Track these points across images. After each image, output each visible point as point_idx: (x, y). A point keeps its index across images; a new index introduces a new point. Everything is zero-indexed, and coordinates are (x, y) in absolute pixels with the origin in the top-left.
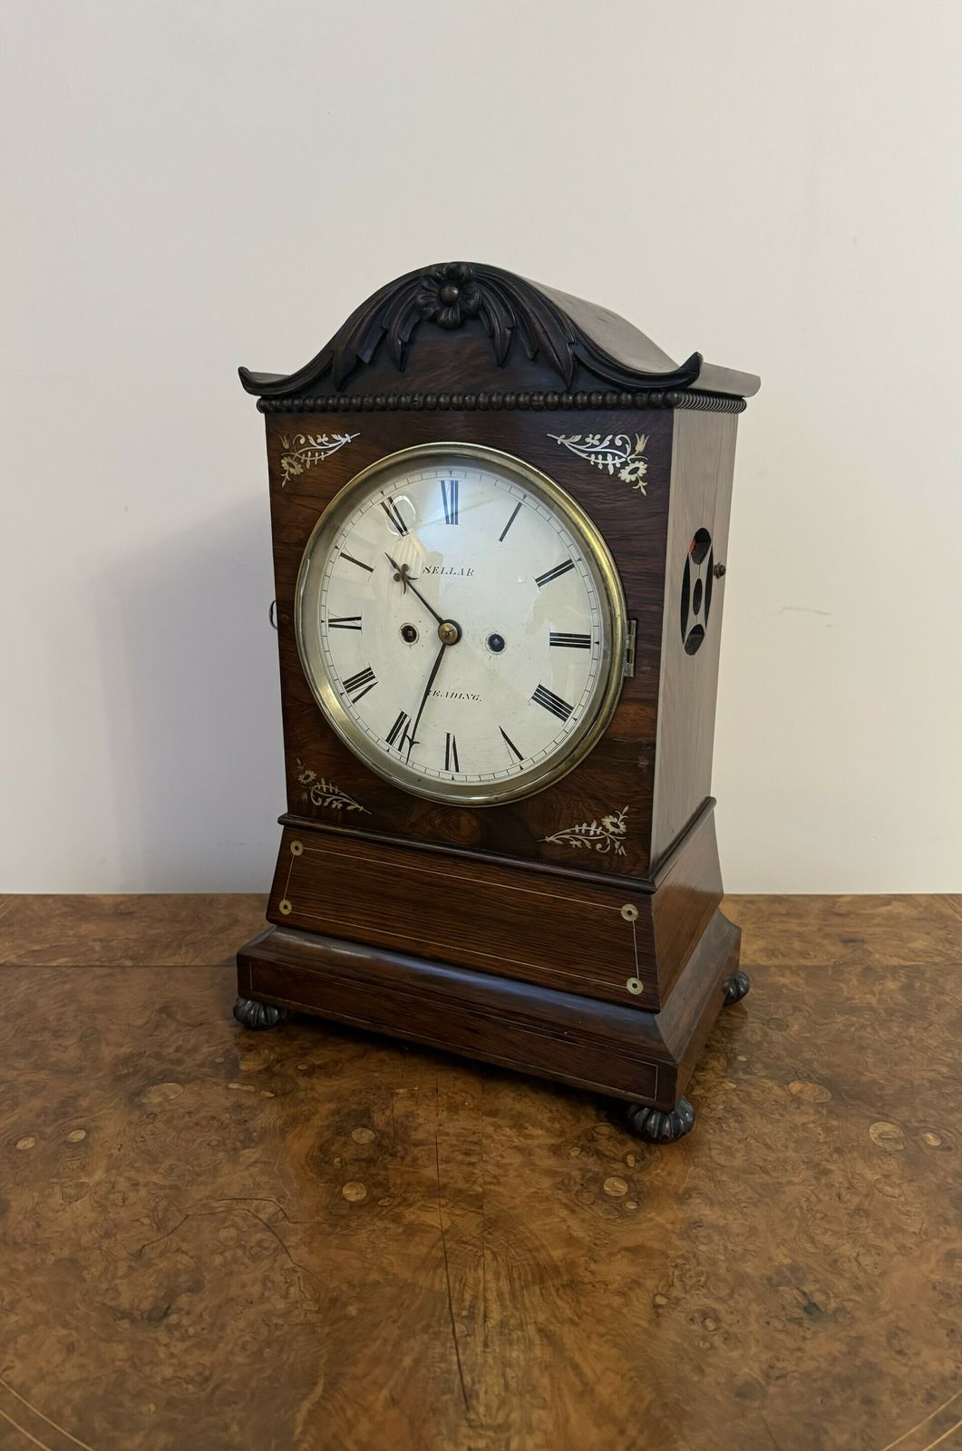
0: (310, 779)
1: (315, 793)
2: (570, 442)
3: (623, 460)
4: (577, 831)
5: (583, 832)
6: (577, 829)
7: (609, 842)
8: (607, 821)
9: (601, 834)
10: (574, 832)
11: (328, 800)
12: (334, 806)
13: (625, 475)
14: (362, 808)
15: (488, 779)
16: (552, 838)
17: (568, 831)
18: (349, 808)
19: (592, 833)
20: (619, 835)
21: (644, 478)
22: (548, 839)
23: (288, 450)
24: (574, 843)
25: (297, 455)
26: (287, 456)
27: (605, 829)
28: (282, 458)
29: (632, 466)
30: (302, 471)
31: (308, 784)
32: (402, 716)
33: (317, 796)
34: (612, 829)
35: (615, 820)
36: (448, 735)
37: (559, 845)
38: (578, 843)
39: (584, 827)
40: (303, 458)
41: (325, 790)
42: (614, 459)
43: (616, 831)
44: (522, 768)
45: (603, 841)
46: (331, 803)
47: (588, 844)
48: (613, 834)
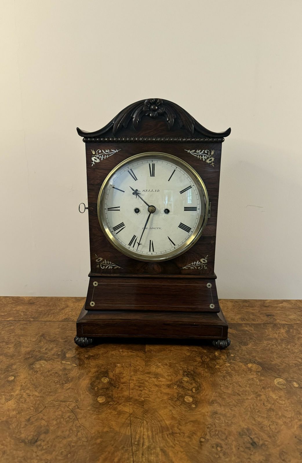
0: (100, 260)
1: (102, 265)
2: (191, 152)
3: (207, 157)
4: (193, 264)
5: (194, 264)
6: (192, 263)
7: (202, 266)
8: (202, 260)
9: (200, 264)
10: (191, 265)
11: (107, 266)
12: (109, 268)
13: (208, 161)
14: (120, 267)
15: (163, 253)
16: (185, 267)
17: (190, 265)
18: (115, 268)
19: (197, 264)
20: (205, 263)
21: (213, 162)
22: (183, 268)
23: (94, 155)
24: (192, 268)
25: (98, 156)
26: (94, 156)
27: (201, 262)
28: (92, 157)
29: (210, 159)
30: (100, 161)
31: (99, 262)
32: (134, 236)
33: (103, 266)
34: (203, 262)
35: (204, 259)
36: (150, 241)
37: (187, 269)
38: (193, 268)
39: (195, 262)
40: (100, 157)
41: (106, 263)
42: (205, 157)
43: (204, 262)
44: (175, 248)
45: (200, 266)
46: (108, 267)
47: (196, 267)
48: (203, 263)
